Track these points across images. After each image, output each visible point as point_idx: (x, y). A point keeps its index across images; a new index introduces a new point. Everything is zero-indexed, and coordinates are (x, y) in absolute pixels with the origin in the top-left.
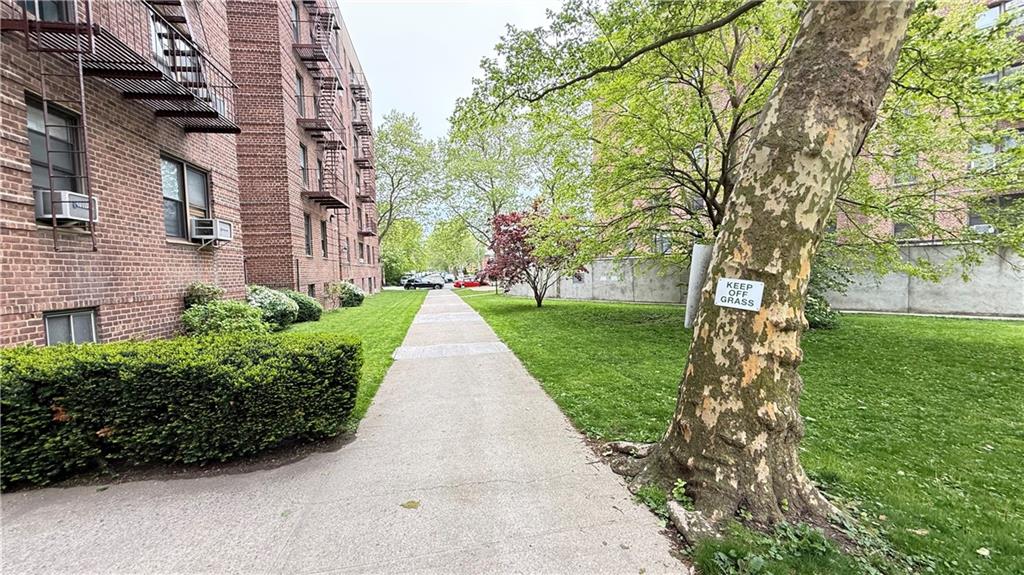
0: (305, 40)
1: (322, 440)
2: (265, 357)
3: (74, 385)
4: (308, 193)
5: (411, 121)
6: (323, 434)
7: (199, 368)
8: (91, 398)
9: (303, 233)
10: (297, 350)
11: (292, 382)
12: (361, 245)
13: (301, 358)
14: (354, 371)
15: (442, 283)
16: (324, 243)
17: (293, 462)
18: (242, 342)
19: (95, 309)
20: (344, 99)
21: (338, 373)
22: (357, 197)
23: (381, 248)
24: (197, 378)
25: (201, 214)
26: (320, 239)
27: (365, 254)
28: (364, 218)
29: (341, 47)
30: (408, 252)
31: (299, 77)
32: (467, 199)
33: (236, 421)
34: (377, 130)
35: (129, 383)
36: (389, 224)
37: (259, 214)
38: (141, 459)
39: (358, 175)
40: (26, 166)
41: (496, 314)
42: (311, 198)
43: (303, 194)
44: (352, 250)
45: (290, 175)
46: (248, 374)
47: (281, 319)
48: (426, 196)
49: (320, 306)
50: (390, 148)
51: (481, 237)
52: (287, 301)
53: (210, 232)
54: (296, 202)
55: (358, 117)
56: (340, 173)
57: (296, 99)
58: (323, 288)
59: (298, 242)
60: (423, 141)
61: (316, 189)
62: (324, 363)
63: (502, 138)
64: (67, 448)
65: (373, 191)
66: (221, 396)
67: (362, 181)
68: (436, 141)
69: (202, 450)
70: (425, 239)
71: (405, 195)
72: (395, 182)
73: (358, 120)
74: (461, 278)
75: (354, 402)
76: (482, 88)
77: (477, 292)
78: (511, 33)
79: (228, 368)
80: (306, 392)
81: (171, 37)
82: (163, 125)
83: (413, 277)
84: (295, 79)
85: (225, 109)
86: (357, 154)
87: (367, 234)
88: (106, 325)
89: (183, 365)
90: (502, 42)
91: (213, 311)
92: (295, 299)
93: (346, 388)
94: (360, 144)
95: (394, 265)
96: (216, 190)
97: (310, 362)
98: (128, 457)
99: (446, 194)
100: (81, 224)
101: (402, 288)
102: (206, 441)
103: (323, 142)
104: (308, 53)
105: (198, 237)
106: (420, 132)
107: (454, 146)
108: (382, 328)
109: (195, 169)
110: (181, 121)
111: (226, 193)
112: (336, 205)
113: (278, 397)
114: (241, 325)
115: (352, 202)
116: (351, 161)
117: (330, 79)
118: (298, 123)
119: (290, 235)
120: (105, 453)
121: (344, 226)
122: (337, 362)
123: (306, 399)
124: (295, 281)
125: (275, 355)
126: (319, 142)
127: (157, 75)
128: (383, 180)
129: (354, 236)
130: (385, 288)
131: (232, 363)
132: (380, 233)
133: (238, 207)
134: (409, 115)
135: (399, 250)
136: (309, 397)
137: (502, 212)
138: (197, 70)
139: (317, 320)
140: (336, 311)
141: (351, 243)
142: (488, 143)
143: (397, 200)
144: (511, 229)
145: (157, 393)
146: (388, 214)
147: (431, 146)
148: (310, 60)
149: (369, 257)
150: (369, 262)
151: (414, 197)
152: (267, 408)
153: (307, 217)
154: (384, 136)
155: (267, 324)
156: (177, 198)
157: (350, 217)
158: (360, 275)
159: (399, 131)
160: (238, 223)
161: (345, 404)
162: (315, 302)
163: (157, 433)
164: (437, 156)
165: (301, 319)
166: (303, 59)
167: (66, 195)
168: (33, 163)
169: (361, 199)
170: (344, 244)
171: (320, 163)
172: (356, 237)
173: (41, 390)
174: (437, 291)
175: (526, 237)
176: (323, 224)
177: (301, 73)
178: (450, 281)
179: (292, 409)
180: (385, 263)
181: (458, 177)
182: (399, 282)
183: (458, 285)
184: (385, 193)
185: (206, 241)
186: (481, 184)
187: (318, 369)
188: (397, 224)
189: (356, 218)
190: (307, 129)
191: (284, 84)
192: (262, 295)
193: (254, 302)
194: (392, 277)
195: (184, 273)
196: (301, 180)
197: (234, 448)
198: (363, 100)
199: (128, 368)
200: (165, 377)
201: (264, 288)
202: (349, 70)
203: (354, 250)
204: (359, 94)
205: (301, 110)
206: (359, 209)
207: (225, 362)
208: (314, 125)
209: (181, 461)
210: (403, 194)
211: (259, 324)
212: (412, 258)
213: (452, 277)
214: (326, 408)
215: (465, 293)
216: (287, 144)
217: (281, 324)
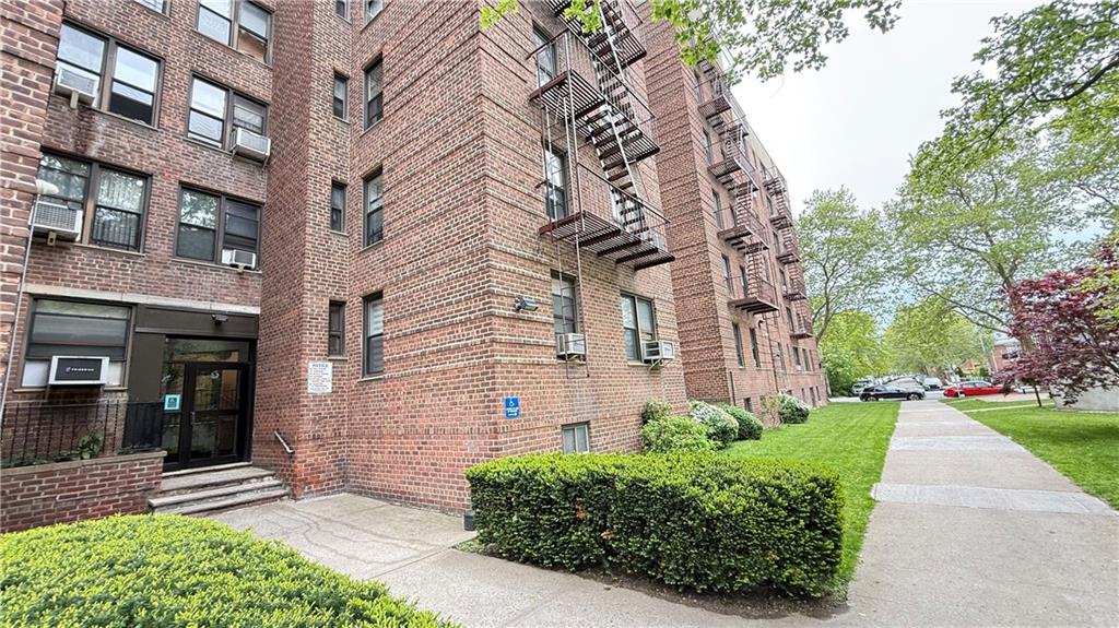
0: (718, 158)
1: (802, 598)
2: (730, 482)
3: (587, 489)
4: (734, 302)
5: (840, 196)
6: (803, 590)
7: (674, 488)
8: (597, 502)
9: (734, 345)
10: (762, 478)
11: (762, 516)
12: (796, 349)
13: (769, 489)
14: (835, 513)
15: (922, 391)
16: (755, 351)
17: (772, 617)
18: (704, 463)
19: (587, 423)
20: (759, 199)
21: (815, 513)
22: (784, 297)
23: (822, 350)
24: (672, 497)
25: (649, 337)
26: (751, 348)
27: (802, 360)
28: (795, 318)
29: (750, 150)
30: (858, 352)
31: (715, 194)
32: (945, 270)
33: (708, 550)
34: (798, 218)
35: (622, 492)
36: (827, 321)
37: (690, 331)
38: (631, 568)
39: (782, 273)
40: (552, 320)
41: (1054, 442)
42: (737, 306)
43: (729, 304)
44: (786, 356)
45: (716, 287)
46: (716, 499)
47: (723, 436)
48: (875, 278)
49: (760, 423)
50: (817, 233)
51: (983, 319)
52: (727, 417)
53: (657, 353)
54: (724, 312)
55: (775, 211)
56: (763, 275)
57: (714, 215)
58: (759, 401)
59: (730, 354)
60: (860, 213)
61: (742, 297)
62: (797, 498)
63: (995, 172)
64: (584, 543)
65: (802, 286)
66: (694, 520)
67: (788, 279)
68: (880, 208)
69: (679, 574)
70: (883, 333)
71: (844, 282)
72: (829, 269)
73: (775, 215)
74: (955, 382)
75: (838, 556)
76: (959, 117)
77: (996, 404)
78: (1003, 25)
79: (696, 490)
80: (779, 532)
81: (622, 201)
82: (621, 269)
83: (871, 385)
84: (713, 198)
85: (660, 242)
86: (778, 250)
87: (802, 336)
88: (596, 437)
89: (660, 483)
90: (986, 45)
91: (665, 427)
92: (733, 414)
93: (826, 533)
94: (781, 239)
95: (839, 370)
96: (658, 314)
97: (780, 495)
98: (624, 563)
99: (908, 270)
100: (579, 357)
101: (857, 399)
102: (683, 565)
103: (744, 248)
104: (720, 170)
105: (649, 358)
106: (855, 204)
107: (909, 206)
108: (844, 454)
109: (643, 299)
110: (631, 263)
111: (666, 314)
112: (764, 308)
113: (749, 532)
114: (689, 442)
115: (781, 304)
116: (774, 260)
117: (744, 185)
118: (718, 237)
119: (721, 347)
120: (607, 555)
121: (774, 330)
122: (812, 498)
123: (779, 539)
124: (731, 395)
125: (739, 482)
126: (739, 249)
127: (618, 232)
128: (811, 271)
129: (785, 341)
130: (833, 400)
131: (700, 485)
132: (816, 334)
133: (676, 327)
134: (836, 189)
135: (845, 351)
136: (782, 538)
137: (1019, 277)
138: (641, 219)
139: (758, 439)
140: (779, 429)
141: (784, 349)
142: (969, 186)
143: (835, 291)
144: (1057, 298)
145: (642, 507)
146: (824, 309)
147: (874, 216)
148: (724, 175)
149: (807, 363)
150: (807, 369)
151: (858, 282)
152: (739, 543)
153: (736, 326)
154: (807, 223)
155: (712, 442)
156: (633, 327)
157: (780, 320)
158: (800, 386)
159: (823, 212)
160: (675, 341)
161: (828, 556)
162: (753, 418)
163: (643, 546)
164: (885, 225)
165: (742, 438)
166: (717, 177)
167: (571, 336)
168: (555, 317)
169: (789, 298)
170: (776, 351)
171: (742, 269)
172: (789, 341)
173: (569, 490)
174: (914, 403)
175: (1096, 309)
176: (752, 331)
177: (716, 190)
178: (934, 387)
179: (765, 549)
180: (828, 369)
181: (925, 243)
182: (850, 391)
183: (951, 393)
184: (817, 286)
185: (655, 361)
186: (968, 244)
187: (790, 505)
188: (838, 319)
189: (786, 320)
190: (727, 240)
191: (704, 206)
192: (702, 411)
193: (695, 418)
194: (840, 386)
195: (641, 391)
196: (726, 291)
197: (708, 580)
198: (778, 193)
199: (621, 480)
200: (647, 492)
201: (702, 403)
202: (760, 169)
203: (788, 355)
204: (774, 189)
205: (720, 223)
206: (787, 309)
207: (693, 484)
208: (733, 234)
209: (662, 580)
210: (841, 282)
211: (704, 441)
212: (865, 359)
213: (936, 381)
214: (805, 556)
215: (970, 406)
216: (711, 259)
217: (724, 443)
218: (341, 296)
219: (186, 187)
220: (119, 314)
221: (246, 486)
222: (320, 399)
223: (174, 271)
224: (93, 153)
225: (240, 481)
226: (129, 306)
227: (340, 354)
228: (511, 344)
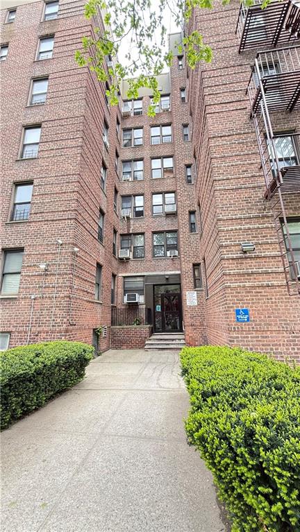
218: (198, 261)
219: (154, 233)
220: (141, 279)
221: (174, 342)
222: (192, 308)
223: (153, 263)
224: (131, 232)
225: (173, 340)
226: (143, 276)
227: (201, 287)
228: (239, 274)
